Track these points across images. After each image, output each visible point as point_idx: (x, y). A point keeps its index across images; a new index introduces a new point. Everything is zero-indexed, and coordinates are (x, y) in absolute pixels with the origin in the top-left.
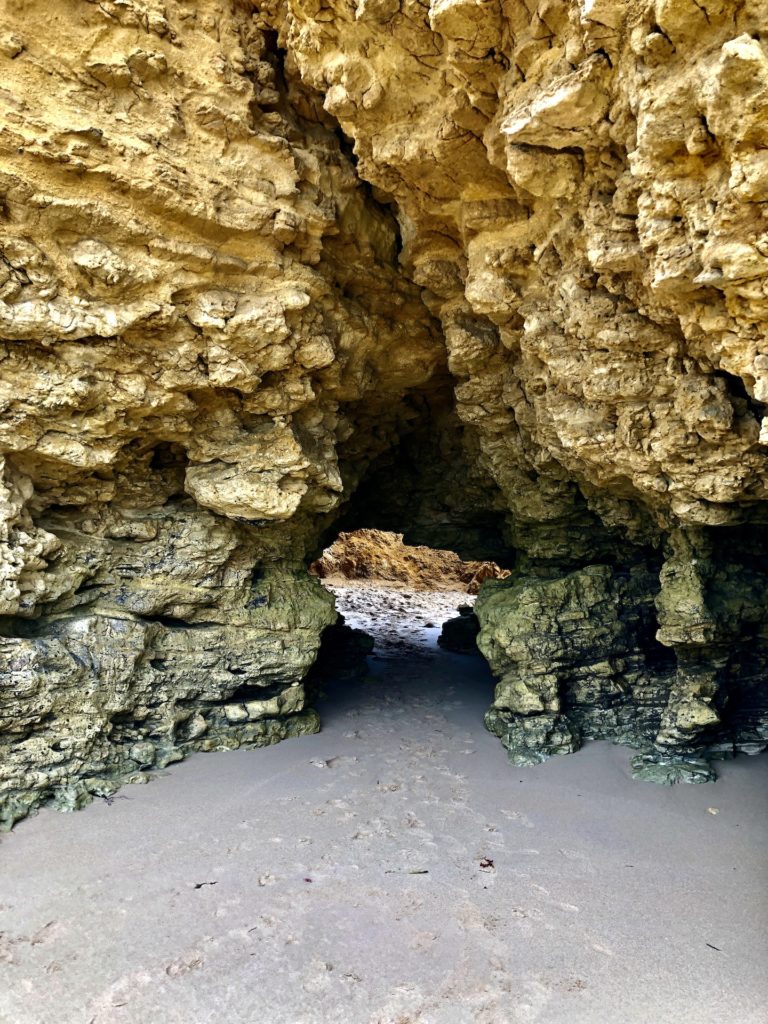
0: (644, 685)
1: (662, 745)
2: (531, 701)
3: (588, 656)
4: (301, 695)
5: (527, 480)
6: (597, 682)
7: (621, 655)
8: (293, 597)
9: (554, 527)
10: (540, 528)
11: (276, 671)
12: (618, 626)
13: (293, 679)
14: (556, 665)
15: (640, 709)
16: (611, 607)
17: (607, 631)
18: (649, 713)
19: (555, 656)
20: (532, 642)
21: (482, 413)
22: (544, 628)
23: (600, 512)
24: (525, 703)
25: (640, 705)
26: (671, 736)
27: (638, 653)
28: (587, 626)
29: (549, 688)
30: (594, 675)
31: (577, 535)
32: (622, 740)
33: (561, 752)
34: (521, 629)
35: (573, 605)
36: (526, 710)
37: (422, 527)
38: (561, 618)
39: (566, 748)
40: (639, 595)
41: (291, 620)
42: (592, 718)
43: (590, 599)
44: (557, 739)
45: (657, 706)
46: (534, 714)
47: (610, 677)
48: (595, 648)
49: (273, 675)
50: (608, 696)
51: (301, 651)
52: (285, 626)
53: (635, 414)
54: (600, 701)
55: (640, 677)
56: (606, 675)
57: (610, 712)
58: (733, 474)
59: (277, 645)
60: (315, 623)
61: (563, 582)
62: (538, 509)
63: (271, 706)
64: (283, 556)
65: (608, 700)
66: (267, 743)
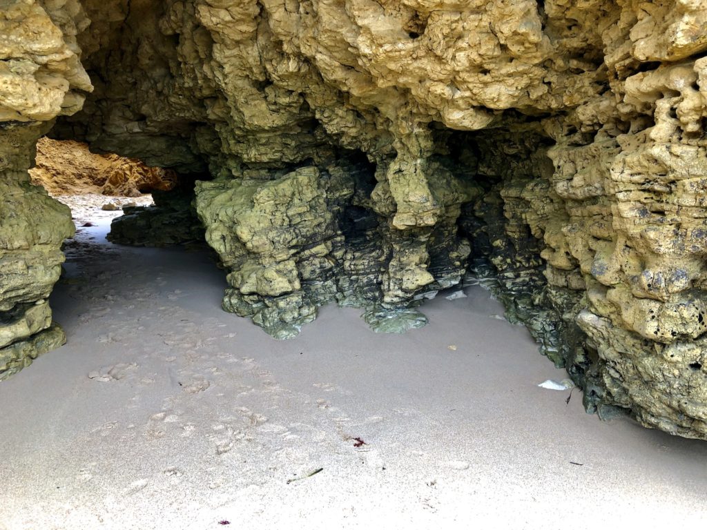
0: (351, 260)
1: (388, 303)
2: (281, 284)
3: (311, 241)
4: (49, 312)
5: (254, 91)
6: (317, 261)
7: (330, 238)
8: (26, 211)
9: (271, 134)
10: (259, 135)
11: (21, 292)
12: (329, 216)
13: (39, 297)
14: (293, 251)
15: (353, 277)
16: (321, 201)
17: (322, 220)
18: (365, 280)
19: (291, 244)
20: (272, 235)
21: (228, 18)
22: (279, 222)
23: (325, 120)
24: (277, 286)
25: (352, 275)
26: (396, 296)
27: (340, 235)
28: (309, 217)
29: (291, 271)
30: (314, 256)
31: (289, 141)
32: (346, 303)
33: (308, 321)
34: (262, 225)
35: (296, 201)
36: (278, 292)
37: (112, 135)
38: (290, 213)
39: (311, 317)
40: (337, 190)
41: (30, 236)
42: (317, 289)
43: (309, 195)
44: (305, 311)
45: (368, 274)
46: (285, 294)
47: (326, 256)
48: (315, 234)
49: (19, 296)
50: (325, 271)
51: (46, 268)
52: (24, 243)
53: (452, 22)
54: (320, 276)
55: (346, 252)
56: (323, 255)
57: (329, 283)
58: (515, 85)
59: (20, 265)
60: (55, 237)
61: (289, 182)
62: (264, 118)
63: (21, 329)
64: (11, 166)
65: (325, 274)
66: (21, 367)
